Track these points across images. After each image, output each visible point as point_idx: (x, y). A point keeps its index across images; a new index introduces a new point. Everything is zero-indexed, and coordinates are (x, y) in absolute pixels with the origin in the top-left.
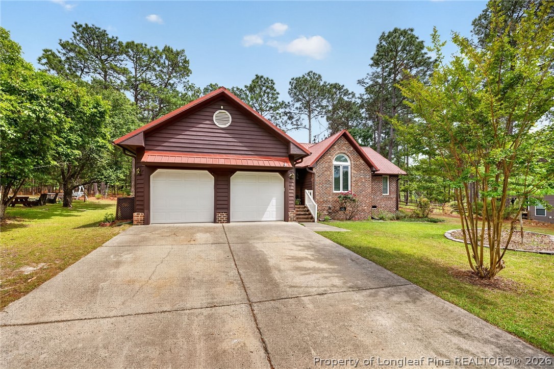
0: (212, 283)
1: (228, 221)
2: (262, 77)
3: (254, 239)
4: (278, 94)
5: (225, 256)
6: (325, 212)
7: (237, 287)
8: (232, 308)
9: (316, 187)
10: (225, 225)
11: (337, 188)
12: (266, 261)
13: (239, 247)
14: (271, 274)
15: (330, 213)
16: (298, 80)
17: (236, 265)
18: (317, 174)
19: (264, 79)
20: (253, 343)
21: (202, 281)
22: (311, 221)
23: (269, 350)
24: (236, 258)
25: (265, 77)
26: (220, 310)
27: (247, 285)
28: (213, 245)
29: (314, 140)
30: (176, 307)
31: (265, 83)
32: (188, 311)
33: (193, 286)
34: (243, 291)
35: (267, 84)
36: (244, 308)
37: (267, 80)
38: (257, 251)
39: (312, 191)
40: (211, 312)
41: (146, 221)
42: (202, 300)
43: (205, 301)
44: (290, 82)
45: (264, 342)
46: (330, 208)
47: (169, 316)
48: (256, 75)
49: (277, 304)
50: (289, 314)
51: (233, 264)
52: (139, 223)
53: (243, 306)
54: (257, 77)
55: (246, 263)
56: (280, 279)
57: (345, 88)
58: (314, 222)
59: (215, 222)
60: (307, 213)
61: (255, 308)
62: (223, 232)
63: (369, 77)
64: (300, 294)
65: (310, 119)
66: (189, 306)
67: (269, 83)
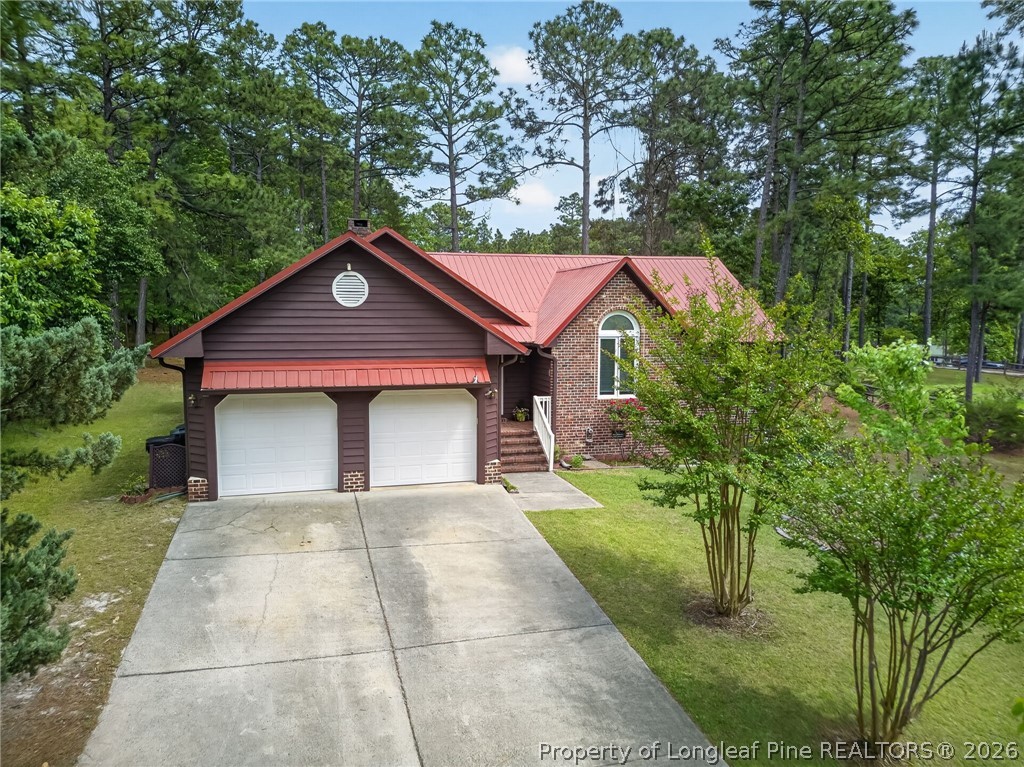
0: (345, 622)
1: (367, 488)
2: (450, 25)
3: (411, 537)
4: (496, 73)
5: (362, 575)
6: (577, 442)
7: (379, 629)
8: (373, 655)
9: (559, 389)
10: (362, 495)
11: (607, 387)
12: (423, 584)
13: (383, 555)
14: (426, 609)
15: (588, 444)
16: (552, 28)
17: (378, 592)
18: (560, 361)
19: (457, 32)
20: (392, 691)
21: (333, 620)
22: (542, 468)
23: (407, 696)
24: (378, 581)
25: (459, 26)
26: (358, 658)
27: (392, 625)
28: (343, 554)
29: (601, 192)
30: (309, 655)
31: (458, 44)
32: (322, 660)
33: (322, 627)
34: (386, 634)
35: (463, 45)
36: (386, 656)
37: (464, 35)
38: (411, 565)
39: (548, 399)
40: (348, 660)
41: (211, 494)
42: (337, 646)
43: (341, 648)
44: (531, 34)
45: (403, 689)
46: (589, 435)
47: (303, 664)
48: (434, 23)
49: (424, 651)
50: (435, 662)
51: (374, 592)
52: (198, 497)
53: (385, 653)
54: (436, 26)
55: (393, 590)
56: (436, 617)
57: (686, 45)
58: (547, 470)
59: (340, 489)
60: (535, 448)
61: (399, 654)
62: (358, 520)
63: (744, 31)
64: (456, 638)
65: (586, 137)
66: (322, 654)
67: (469, 44)
